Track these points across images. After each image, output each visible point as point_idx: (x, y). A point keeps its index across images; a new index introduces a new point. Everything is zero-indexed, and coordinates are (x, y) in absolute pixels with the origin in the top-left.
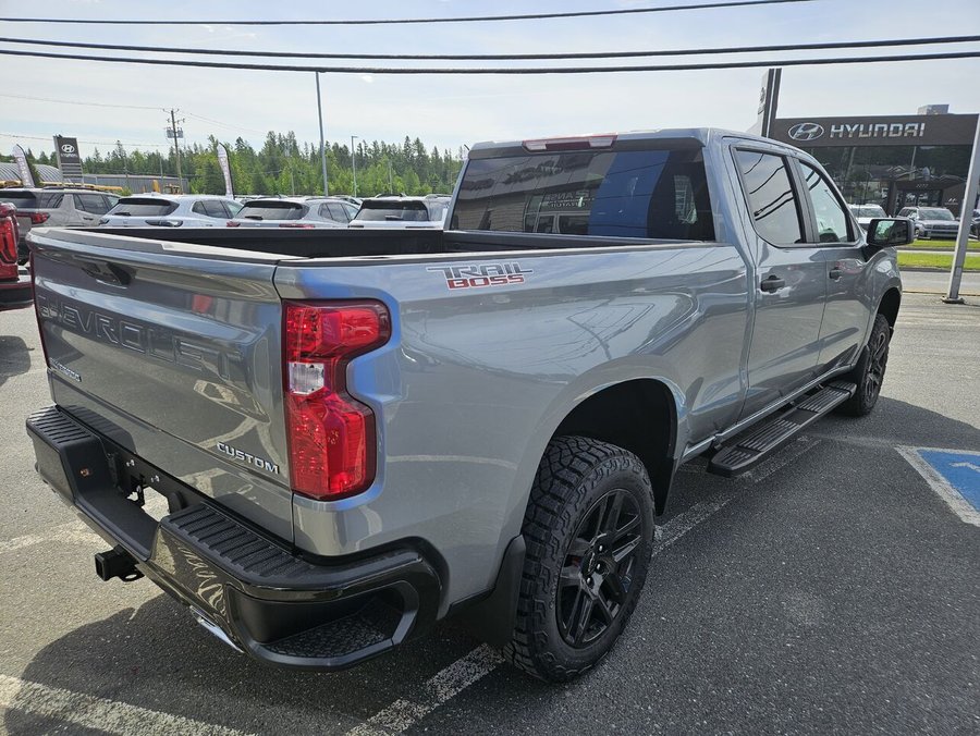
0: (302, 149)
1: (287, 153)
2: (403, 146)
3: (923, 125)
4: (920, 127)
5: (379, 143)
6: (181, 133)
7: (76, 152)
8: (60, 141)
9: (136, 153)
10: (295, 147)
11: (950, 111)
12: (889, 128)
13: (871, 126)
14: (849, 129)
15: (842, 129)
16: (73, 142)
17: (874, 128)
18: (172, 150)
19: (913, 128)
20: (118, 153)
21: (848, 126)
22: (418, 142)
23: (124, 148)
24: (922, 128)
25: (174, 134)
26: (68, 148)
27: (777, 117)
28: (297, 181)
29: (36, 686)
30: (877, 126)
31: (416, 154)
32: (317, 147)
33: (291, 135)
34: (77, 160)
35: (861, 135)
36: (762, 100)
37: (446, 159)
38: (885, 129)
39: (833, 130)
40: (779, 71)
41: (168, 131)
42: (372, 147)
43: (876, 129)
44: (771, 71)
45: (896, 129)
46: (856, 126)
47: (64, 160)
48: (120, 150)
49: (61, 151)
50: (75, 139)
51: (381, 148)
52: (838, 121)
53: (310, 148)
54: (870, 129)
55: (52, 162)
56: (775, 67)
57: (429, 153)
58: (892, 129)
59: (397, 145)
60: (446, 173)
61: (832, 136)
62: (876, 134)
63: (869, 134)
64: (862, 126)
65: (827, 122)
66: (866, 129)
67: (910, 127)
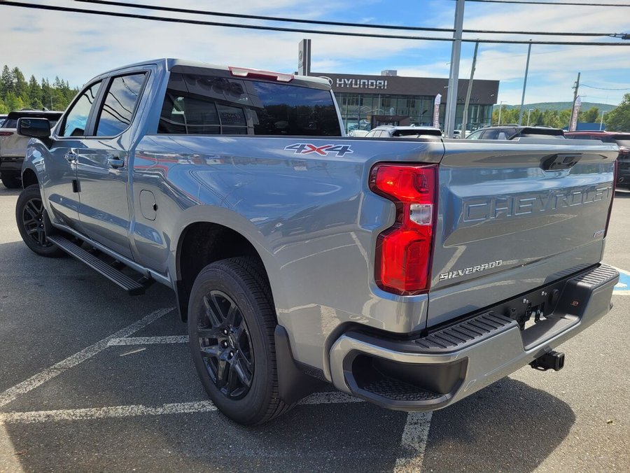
3: (386, 82)
4: (384, 82)
11: (398, 75)
12: (368, 82)
13: (359, 80)
14: (347, 82)
15: (343, 82)
17: (360, 82)
19: (381, 83)
21: (346, 80)
24: (386, 84)
30: (362, 81)
35: (353, 86)
38: (366, 83)
39: (338, 82)
43: (362, 83)
45: (372, 84)
46: (350, 80)
52: (341, 76)
54: (358, 83)
58: (370, 83)
61: (338, 86)
62: (361, 86)
63: (358, 86)
64: (353, 81)
65: (334, 76)
66: (356, 82)
67: (379, 83)
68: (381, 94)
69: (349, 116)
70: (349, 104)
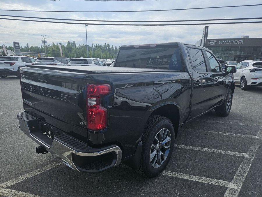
0: (77, 46)
2: (104, 45)
4: (242, 41)
5: (98, 45)
6: (46, 41)
8: (15, 43)
9: (32, 47)
10: (75, 46)
11: (249, 37)
12: (234, 42)
14: (224, 42)
16: (18, 44)
21: (223, 41)
22: (108, 44)
24: (243, 42)
25: (44, 42)
26: (17, 45)
27: (207, 39)
28: (77, 54)
30: (231, 41)
31: (107, 48)
32: (81, 45)
33: (74, 42)
34: (19, 48)
35: (227, 43)
37: (115, 49)
40: (208, 27)
42: (96, 46)
43: (231, 42)
46: (226, 41)
47: (16, 48)
48: (28, 46)
49: (15, 46)
52: (221, 40)
53: (79, 46)
54: (229, 42)
57: (111, 47)
58: (235, 42)
59: (102, 45)
60: (115, 52)
61: (219, 43)
62: (231, 43)
63: (229, 43)
64: (227, 41)
65: (218, 40)
66: (228, 42)
67: (240, 41)
68: (240, 46)
69: (224, 56)
70: (224, 51)
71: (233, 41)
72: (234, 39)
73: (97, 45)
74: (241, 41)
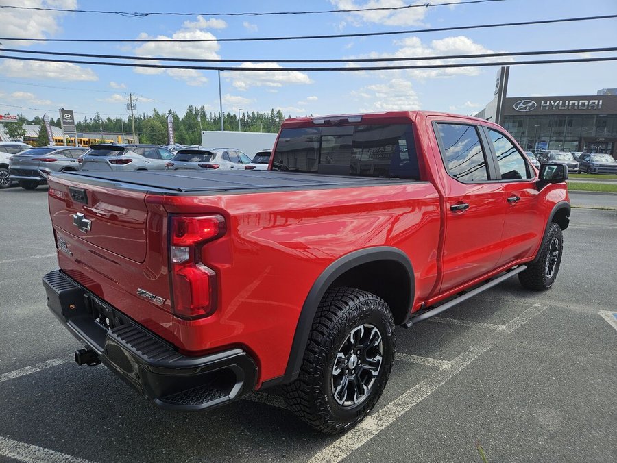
0: (208, 117)
1: (199, 119)
2: (270, 114)
3: (601, 101)
4: (599, 102)
5: (256, 113)
6: (135, 107)
7: (73, 118)
8: (63, 111)
9: (109, 119)
10: (204, 116)
12: (579, 103)
13: (567, 102)
14: (553, 104)
15: (548, 104)
16: (71, 113)
17: (569, 103)
18: (130, 117)
20: (97, 119)
21: (552, 102)
22: (279, 112)
23: (101, 116)
24: (600, 103)
25: (131, 107)
26: (68, 116)
27: (507, 97)
29: (67, 456)
30: (571, 102)
31: (277, 120)
32: (217, 115)
33: (203, 108)
34: (73, 123)
35: (560, 108)
36: (497, 86)
38: (576, 104)
39: (542, 104)
40: (508, 68)
41: (128, 106)
44: (503, 68)
45: (583, 104)
46: (557, 102)
47: (65, 123)
48: (98, 117)
49: (64, 118)
50: (72, 111)
51: (256, 116)
52: (546, 99)
53: (213, 116)
54: (567, 104)
55: (58, 124)
56: (506, 66)
57: (286, 118)
58: (580, 104)
59: (266, 114)
61: (542, 108)
62: (570, 107)
64: (561, 102)
65: (538, 99)
66: (564, 103)
67: (592, 103)
68: (594, 115)
71: (576, 102)
72: (578, 98)
73: (253, 113)
74: (596, 102)
